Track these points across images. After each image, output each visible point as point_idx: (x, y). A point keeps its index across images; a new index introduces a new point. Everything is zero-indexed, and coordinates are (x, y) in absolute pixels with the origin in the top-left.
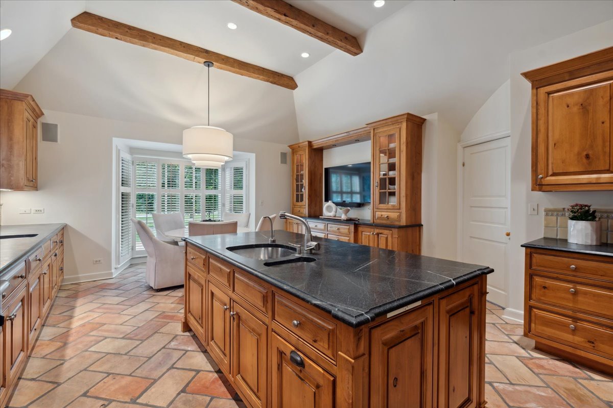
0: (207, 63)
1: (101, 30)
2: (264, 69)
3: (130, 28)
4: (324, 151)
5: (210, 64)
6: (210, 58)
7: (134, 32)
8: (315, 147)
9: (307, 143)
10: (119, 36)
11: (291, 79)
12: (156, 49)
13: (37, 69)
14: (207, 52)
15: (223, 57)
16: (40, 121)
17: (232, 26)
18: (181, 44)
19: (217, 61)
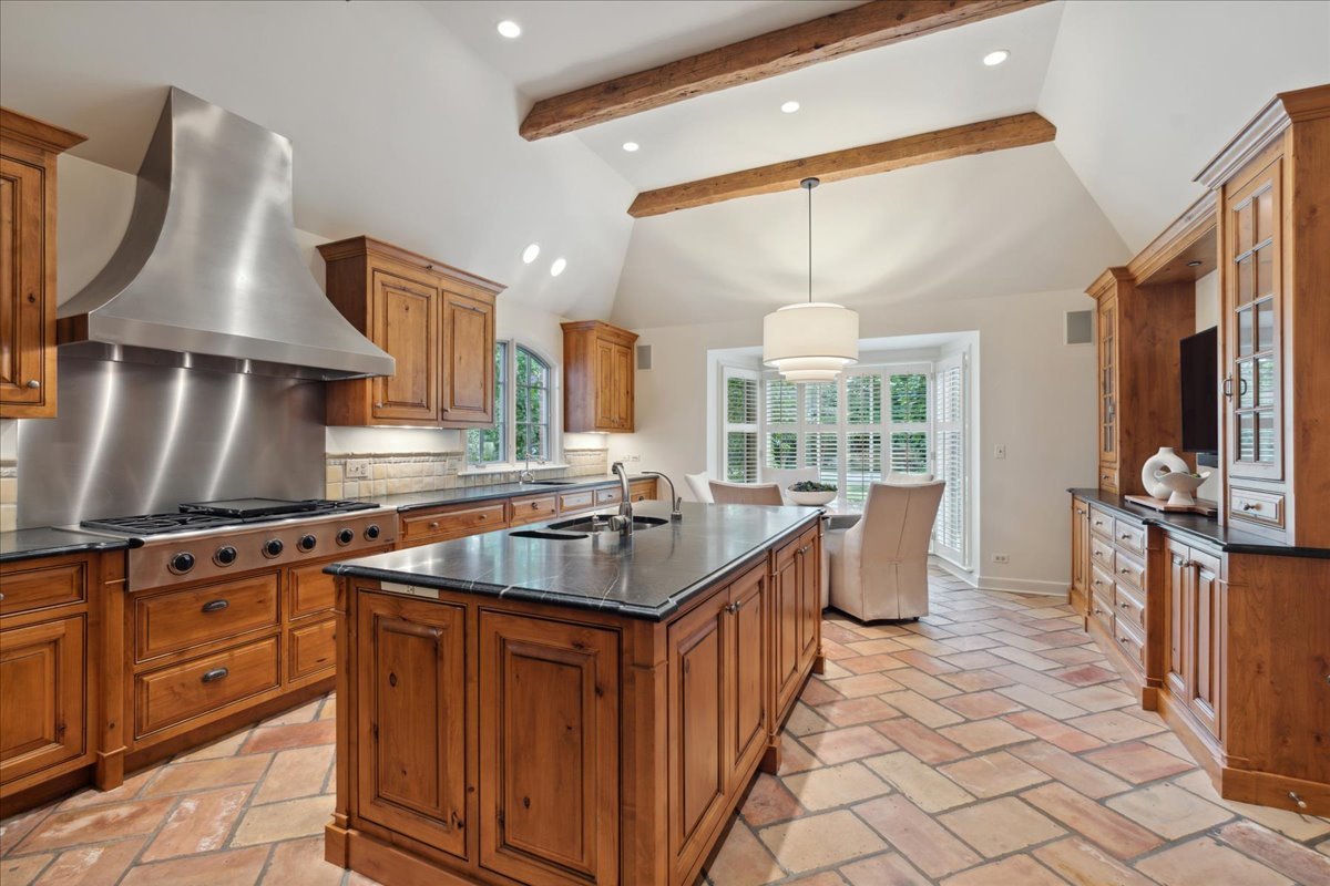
0: (807, 183)
1: (657, 209)
2: (936, 133)
3: (686, 187)
4: (1197, 283)
5: (813, 182)
6: (806, 171)
7: (692, 190)
8: (1140, 280)
9: (1110, 275)
10: (678, 205)
11: (1033, 116)
12: (726, 199)
13: (624, 284)
14: (801, 163)
15: (833, 157)
16: (637, 344)
17: (790, 107)
18: (756, 174)
19: (821, 171)
